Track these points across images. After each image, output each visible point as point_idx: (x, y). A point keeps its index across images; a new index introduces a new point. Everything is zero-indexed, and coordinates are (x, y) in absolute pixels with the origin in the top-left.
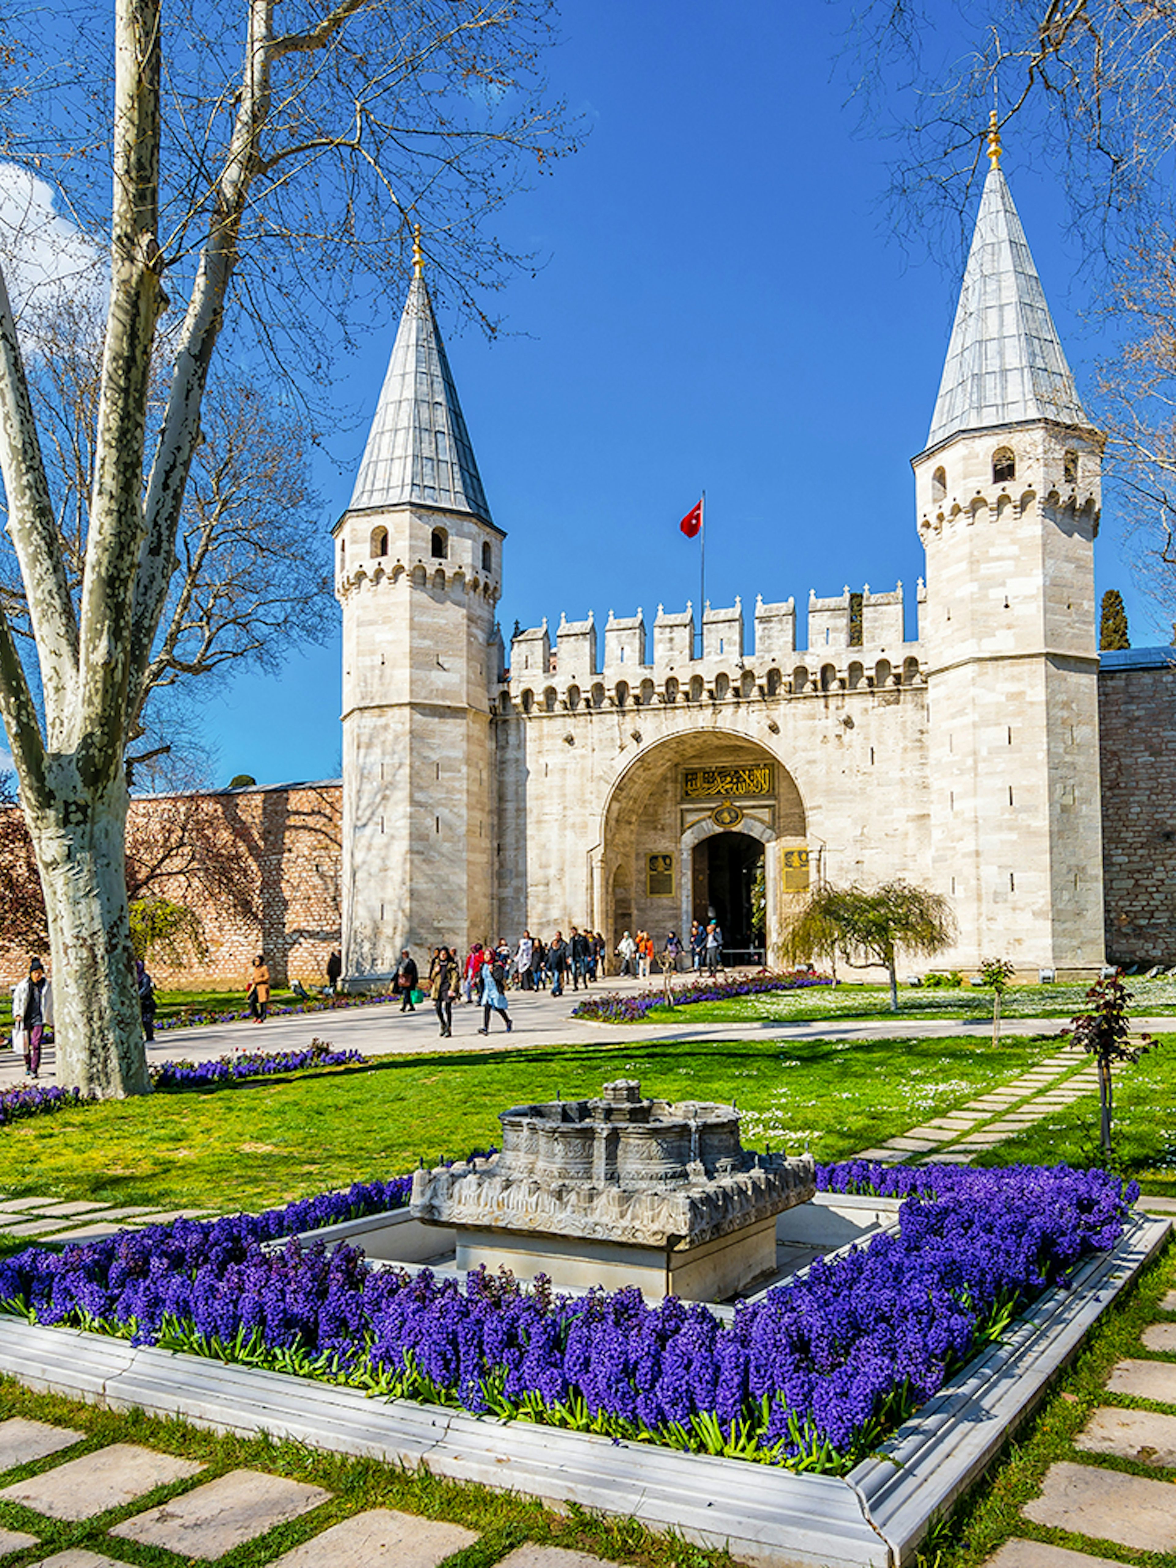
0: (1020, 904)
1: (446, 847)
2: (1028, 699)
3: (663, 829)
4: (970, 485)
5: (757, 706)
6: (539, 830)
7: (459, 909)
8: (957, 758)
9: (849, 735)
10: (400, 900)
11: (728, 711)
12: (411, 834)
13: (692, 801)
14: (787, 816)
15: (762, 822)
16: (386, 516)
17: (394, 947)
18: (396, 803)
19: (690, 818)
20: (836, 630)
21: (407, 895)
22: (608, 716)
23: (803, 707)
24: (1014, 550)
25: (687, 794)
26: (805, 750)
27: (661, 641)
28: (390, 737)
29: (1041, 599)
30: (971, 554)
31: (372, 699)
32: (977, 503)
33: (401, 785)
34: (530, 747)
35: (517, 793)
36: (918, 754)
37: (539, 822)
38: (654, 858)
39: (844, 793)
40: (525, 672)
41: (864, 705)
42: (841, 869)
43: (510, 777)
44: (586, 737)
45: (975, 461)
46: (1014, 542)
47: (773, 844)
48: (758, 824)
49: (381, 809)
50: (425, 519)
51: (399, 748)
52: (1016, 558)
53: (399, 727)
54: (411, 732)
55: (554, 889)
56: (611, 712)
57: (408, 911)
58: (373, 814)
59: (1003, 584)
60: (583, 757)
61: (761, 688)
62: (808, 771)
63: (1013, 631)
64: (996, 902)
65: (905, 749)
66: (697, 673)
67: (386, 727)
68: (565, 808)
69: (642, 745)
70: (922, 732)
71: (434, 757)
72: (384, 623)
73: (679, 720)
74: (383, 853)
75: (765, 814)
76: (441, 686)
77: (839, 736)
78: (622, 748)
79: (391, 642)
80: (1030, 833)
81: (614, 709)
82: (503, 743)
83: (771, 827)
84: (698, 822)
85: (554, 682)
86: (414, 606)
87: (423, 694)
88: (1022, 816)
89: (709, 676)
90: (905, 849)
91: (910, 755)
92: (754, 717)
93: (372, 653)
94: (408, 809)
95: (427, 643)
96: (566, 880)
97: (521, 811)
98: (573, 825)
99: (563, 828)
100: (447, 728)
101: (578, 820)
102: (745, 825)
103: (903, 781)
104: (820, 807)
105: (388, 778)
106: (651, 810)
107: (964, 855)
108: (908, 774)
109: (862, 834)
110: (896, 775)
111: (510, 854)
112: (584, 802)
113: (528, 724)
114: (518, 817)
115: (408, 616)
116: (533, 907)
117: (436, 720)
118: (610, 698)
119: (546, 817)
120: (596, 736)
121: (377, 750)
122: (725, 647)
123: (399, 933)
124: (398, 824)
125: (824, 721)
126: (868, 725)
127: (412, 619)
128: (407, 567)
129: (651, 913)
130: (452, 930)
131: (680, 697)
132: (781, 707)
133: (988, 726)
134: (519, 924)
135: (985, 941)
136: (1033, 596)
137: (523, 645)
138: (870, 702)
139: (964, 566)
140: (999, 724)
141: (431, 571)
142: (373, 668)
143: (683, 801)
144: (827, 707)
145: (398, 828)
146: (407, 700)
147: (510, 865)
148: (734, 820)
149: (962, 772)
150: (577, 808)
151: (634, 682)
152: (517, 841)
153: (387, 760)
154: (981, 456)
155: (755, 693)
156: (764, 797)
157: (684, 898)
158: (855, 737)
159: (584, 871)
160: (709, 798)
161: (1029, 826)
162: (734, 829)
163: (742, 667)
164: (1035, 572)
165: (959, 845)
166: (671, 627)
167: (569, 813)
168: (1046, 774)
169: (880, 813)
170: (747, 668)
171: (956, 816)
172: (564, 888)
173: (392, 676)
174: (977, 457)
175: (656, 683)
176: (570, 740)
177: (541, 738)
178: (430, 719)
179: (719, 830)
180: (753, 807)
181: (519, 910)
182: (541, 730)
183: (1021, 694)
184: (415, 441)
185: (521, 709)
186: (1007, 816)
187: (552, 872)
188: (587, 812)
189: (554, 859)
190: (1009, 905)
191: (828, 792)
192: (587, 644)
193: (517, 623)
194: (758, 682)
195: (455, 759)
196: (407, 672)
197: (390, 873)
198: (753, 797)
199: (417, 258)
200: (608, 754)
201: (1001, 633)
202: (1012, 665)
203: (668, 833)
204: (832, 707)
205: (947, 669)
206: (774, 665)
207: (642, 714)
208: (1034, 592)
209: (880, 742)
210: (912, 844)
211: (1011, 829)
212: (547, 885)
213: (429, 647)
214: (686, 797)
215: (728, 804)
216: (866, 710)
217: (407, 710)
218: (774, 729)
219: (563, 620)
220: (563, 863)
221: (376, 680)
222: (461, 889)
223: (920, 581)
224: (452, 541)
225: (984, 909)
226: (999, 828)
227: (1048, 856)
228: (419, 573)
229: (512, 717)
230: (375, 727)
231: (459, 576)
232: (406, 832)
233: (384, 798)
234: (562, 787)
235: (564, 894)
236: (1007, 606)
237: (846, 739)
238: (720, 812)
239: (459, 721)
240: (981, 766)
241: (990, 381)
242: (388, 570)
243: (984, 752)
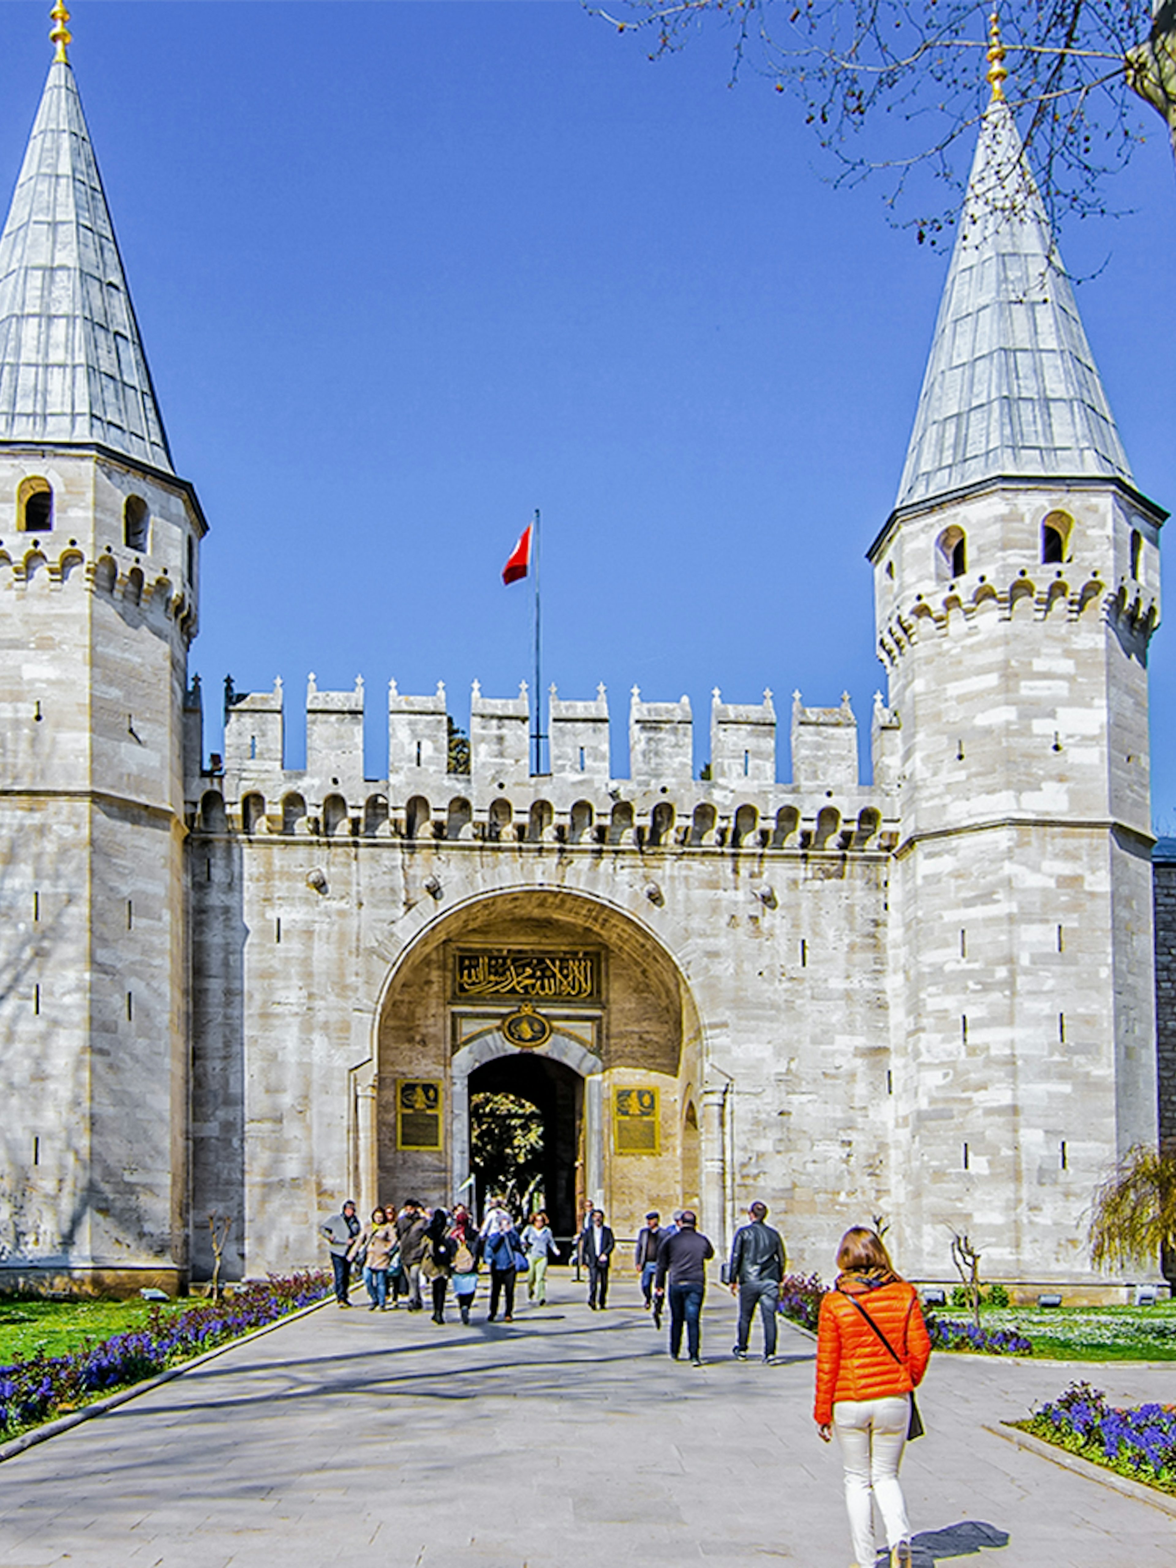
0: (1076, 1188)
1: (141, 1045)
2: (1087, 888)
3: (423, 1042)
4: (1011, 560)
5: (628, 860)
6: (265, 1028)
7: (159, 1152)
8: (976, 966)
9: (769, 919)
10: (69, 1130)
11: (583, 862)
12: (91, 1018)
13: (471, 1000)
14: (622, 1035)
15: (582, 1043)
16: (49, 461)
17: (57, 1213)
18: (63, 964)
19: (468, 1028)
20: (758, 754)
21: (85, 1124)
22: (385, 853)
23: (699, 868)
24: (1067, 666)
25: (462, 989)
26: (703, 935)
27: (483, 739)
28: (50, 846)
29: (1105, 742)
30: (1007, 662)
31: (16, 778)
32: (1021, 588)
33: (72, 934)
34: (250, 890)
35: (226, 964)
36: (871, 956)
37: (265, 1015)
38: (409, 1089)
39: (762, 1006)
40: (250, 764)
41: (791, 874)
42: (756, 1122)
43: (215, 937)
44: (348, 883)
45: (1016, 525)
46: (1068, 654)
47: (598, 1077)
48: (574, 1044)
49: (33, 973)
50: (116, 476)
51: (67, 869)
52: (1070, 678)
53: (69, 832)
54: (92, 842)
55: (292, 1130)
56: (392, 846)
57: (85, 1153)
58: (17, 979)
59: (1052, 715)
60: (342, 913)
61: (640, 831)
62: (707, 969)
63: (1065, 786)
64: (1041, 1184)
65: (852, 947)
66: (542, 797)
67: (42, 830)
68: (311, 996)
69: (443, 905)
70: (876, 924)
71: (125, 890)
72: (39, 648)
73: (505, 869)
74: (37, 1049)
75: (587, 1031)
76: (134, 770)
77: (754, 919)
78: (409, 906)
79: (50, 682)
80: (1088, 1084)
81: (398, 840)
82: (202, 879)
83: (596, 1051)
84: (479, 1035)
85: (301, 786)
86: (96, 624)
87: (109, 780)
88: (1079, 1059)
89: (562, 806)
90: (852, 1097)
91: (858, 957)
92: (624, 876)
93: (16, 697)
94: (87, 976)
95: (115, 693)
96: (312, 1114)
97: (233, 995)
98: (325, 1026)
99: (307, 1027)
100: (143, 842)
101: (334, 1016)
102: (554, 1044)
103: (848, 995)
104: (724, 1025)
105: (46, 919)
106: (404, 1010)
107: (989, 1112)
108: (856, 986)
109: (788, 1069)
110: (837, 984)
111: (214, 1065)
112: (345, 987)
113: (246, 851)
114: (228, 1004)
115: (87, 641)
116: (253, 1158)
117: (128, 826)
118: (395, 823)
119: (278, 1009)
120: (364, 881)
121: (26, 869)
122: (588, 762)
123: (68, 1186)
124: (67, 1000)
125: (731, 893)
126: (799, 905)
127: (93, 648)
128: (88, 557)
129: (405, 1176)
130: (149, 1188)
131: (508, 831)
132: (667, 864)
133: (1031, 922)
134: (229, 1183)
135: (1026, 1239)
136: (1093, 738)
137: (247, 719)
138: (802, 871)
139: (992, 680)
140: (1046, 921)
141: (124, 569)
142: (17, 724)
143: (455, 999)
144: (736, 871)
145: (66, 1008)
146: (86, 786)
147: (214, 1084)
148: (540, 1035)
149: (986, 988)
150: (332, 998)
151: (439, 801)
152: (227, 1044)
153: (45, 887)
154: (1027, 519)
155: (628, 837)
156: (584, 1003)
157: (457, 1155)
158: (778, 921)
159: (344, 1104)
160: (497, 998)
161: (1087, 1074)
162: (539, 1050)
163: (614, 795)
164: (1096, 702)
165: (978, 1097)
166: (500, 718)
167: (318, 1004)
168: (1111, 1000)
169: (815, 1041)
170: (623, 798)
171: (972, 1051)
172: (309, 1128)
173: (54, 742)
174: (1021, 519)
175: (474, 805)
176: (320, 886)
177: (268, 876)
178: (119, 824)
179: (514, 1049)
180: (568, 1018)
181: (229, 1159)
182: (270, 864)
183: (1075, 881)
184: (87, 341)
185: (239, 825)
186: (1057, 1058)
187: (287, 1100)
188: (351, 1004)
189: (291, 1077)
190: (1059, 1189)
191: (738, 1003)
192: (358, 732)
193: (229, 680)
194: (637, 821)
195: (155, 896)
196: (84, 739)
197: (51, 1086)
198: (568, 1001)
199: (59, 28)
200: (385, 913)
201: (1049, 787)
202: (1064, 836)
203: (432, 1049)
204: (744, 872)
205: (957, 831)
206: (664, 798)
207: (443, 854)
208: (1097, 731)
209: (815, 933)
210: (861, 1089)
211: (1063, 1077)
212: (279, 1120)
213: (117, 701)
214: (460, 994)
215: (527, 1010)
216: (795, 882)
217: (84, 805)
218: (655, 898)
219: (312, 686)
220: (308, 1084)
221: (24, 746)
222: (162, 1120)
223: (879, 697)
224: (154, 522)
225: (1024, 1193)
226: (1046, 1074)
227: (1113, 1120)
228: (105, 570)
229: (219, 837)
230: (21, 828)
231: (162, 585)
232: (80, 1016)
233: (40, 953)
234: (306, 961)
235: (309, 1137)
236: (1056, 748)
237: (765, 923)
238: (517, 1022)
239: (159, 832)
240: (1020, 980)
241: (1026, 409)
242: (54, 557)
243: (1025, 960)
